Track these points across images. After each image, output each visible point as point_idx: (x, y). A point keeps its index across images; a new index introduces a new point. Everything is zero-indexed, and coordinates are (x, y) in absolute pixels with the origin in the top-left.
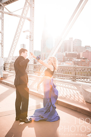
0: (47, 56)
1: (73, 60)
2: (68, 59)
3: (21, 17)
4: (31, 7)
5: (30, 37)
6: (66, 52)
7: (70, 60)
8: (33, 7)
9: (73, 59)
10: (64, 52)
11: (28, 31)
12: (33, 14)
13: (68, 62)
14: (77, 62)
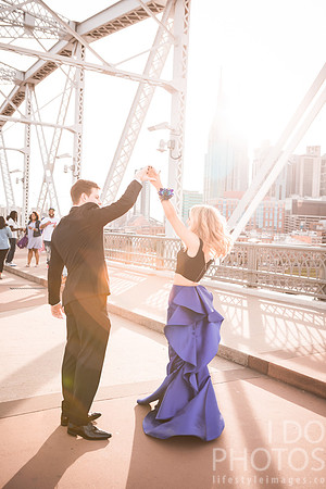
0: (225, 209)
2: (302, 223)
3: (143, 80)
4: (176, 46)
5: (172, 147)
6: (295, 197)
7: (308, 227)
8: (185, 47)
9: (321, 222)
10: (287, 196)
11: (166, 127)
12: (184, 69)
13: (301, 233)
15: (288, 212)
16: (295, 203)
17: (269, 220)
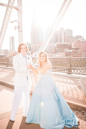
6: (57, 43)
7: (62, 51)
11: (16, 21)
13: (60, 53)
14: (69, 53)
15: (56, 47)
16: (57, 45)
17: (51, 50)
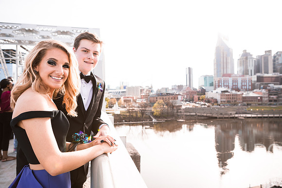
0: (223, 82)
1: (268, 88)
6: (259, 74)
7: (263, 88)
9: (270, 85)
10: (255, 74)
14: (276, 90)
15: (255, 81)
17: (244, 85)
